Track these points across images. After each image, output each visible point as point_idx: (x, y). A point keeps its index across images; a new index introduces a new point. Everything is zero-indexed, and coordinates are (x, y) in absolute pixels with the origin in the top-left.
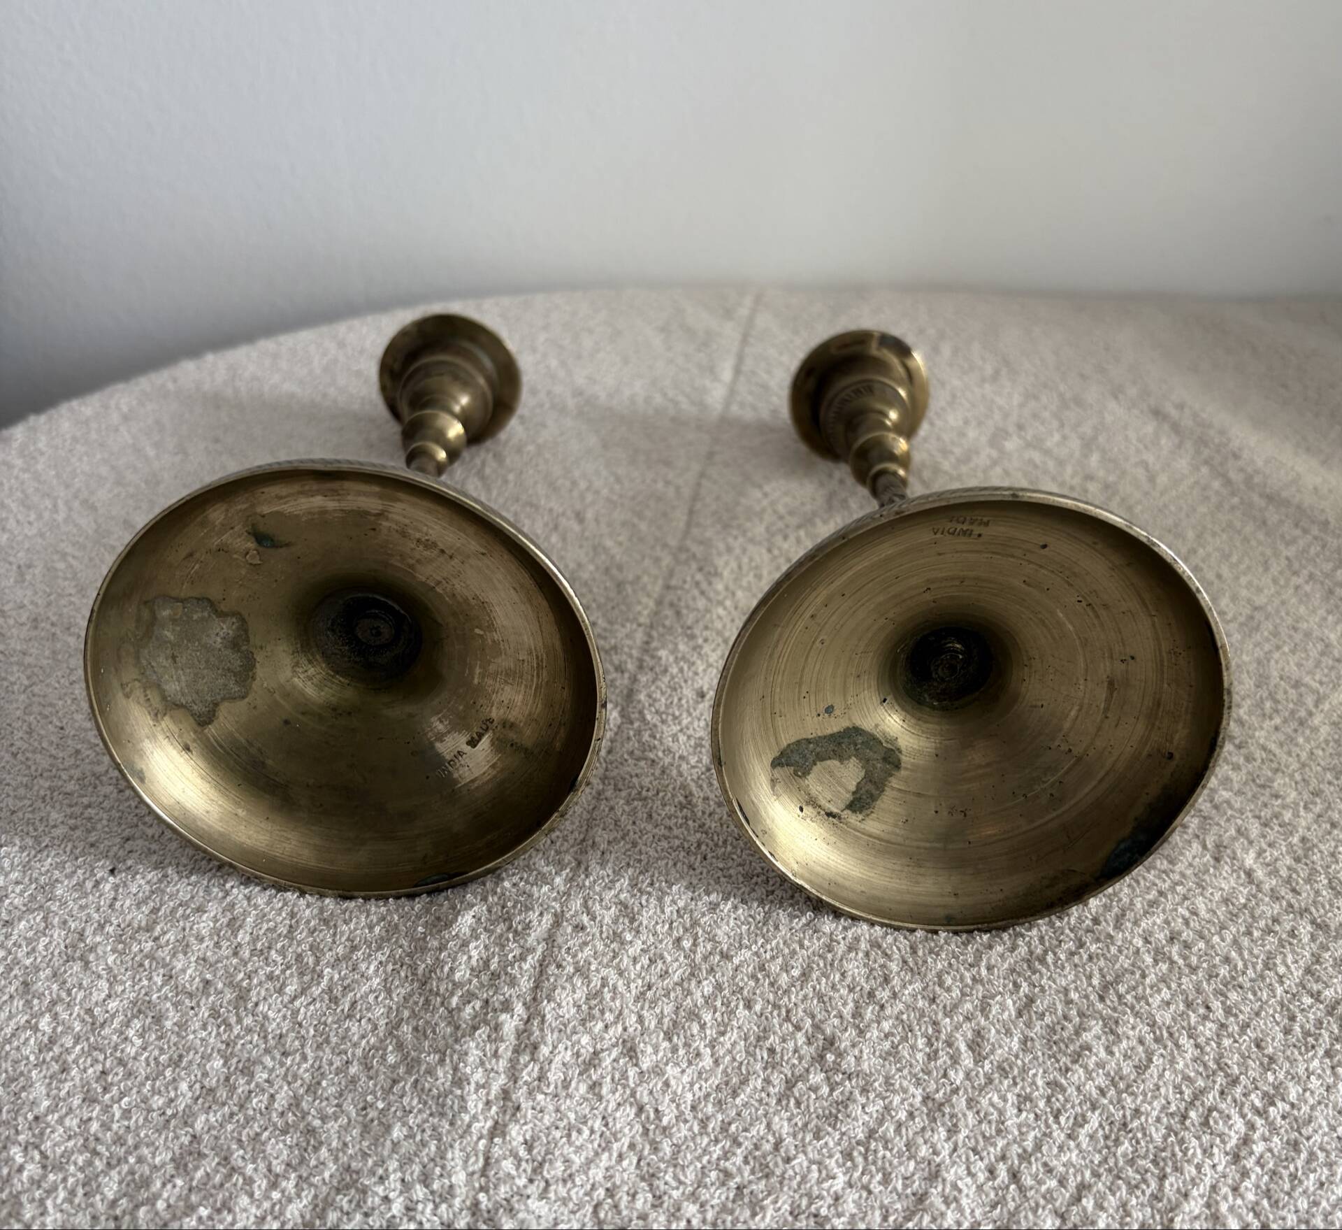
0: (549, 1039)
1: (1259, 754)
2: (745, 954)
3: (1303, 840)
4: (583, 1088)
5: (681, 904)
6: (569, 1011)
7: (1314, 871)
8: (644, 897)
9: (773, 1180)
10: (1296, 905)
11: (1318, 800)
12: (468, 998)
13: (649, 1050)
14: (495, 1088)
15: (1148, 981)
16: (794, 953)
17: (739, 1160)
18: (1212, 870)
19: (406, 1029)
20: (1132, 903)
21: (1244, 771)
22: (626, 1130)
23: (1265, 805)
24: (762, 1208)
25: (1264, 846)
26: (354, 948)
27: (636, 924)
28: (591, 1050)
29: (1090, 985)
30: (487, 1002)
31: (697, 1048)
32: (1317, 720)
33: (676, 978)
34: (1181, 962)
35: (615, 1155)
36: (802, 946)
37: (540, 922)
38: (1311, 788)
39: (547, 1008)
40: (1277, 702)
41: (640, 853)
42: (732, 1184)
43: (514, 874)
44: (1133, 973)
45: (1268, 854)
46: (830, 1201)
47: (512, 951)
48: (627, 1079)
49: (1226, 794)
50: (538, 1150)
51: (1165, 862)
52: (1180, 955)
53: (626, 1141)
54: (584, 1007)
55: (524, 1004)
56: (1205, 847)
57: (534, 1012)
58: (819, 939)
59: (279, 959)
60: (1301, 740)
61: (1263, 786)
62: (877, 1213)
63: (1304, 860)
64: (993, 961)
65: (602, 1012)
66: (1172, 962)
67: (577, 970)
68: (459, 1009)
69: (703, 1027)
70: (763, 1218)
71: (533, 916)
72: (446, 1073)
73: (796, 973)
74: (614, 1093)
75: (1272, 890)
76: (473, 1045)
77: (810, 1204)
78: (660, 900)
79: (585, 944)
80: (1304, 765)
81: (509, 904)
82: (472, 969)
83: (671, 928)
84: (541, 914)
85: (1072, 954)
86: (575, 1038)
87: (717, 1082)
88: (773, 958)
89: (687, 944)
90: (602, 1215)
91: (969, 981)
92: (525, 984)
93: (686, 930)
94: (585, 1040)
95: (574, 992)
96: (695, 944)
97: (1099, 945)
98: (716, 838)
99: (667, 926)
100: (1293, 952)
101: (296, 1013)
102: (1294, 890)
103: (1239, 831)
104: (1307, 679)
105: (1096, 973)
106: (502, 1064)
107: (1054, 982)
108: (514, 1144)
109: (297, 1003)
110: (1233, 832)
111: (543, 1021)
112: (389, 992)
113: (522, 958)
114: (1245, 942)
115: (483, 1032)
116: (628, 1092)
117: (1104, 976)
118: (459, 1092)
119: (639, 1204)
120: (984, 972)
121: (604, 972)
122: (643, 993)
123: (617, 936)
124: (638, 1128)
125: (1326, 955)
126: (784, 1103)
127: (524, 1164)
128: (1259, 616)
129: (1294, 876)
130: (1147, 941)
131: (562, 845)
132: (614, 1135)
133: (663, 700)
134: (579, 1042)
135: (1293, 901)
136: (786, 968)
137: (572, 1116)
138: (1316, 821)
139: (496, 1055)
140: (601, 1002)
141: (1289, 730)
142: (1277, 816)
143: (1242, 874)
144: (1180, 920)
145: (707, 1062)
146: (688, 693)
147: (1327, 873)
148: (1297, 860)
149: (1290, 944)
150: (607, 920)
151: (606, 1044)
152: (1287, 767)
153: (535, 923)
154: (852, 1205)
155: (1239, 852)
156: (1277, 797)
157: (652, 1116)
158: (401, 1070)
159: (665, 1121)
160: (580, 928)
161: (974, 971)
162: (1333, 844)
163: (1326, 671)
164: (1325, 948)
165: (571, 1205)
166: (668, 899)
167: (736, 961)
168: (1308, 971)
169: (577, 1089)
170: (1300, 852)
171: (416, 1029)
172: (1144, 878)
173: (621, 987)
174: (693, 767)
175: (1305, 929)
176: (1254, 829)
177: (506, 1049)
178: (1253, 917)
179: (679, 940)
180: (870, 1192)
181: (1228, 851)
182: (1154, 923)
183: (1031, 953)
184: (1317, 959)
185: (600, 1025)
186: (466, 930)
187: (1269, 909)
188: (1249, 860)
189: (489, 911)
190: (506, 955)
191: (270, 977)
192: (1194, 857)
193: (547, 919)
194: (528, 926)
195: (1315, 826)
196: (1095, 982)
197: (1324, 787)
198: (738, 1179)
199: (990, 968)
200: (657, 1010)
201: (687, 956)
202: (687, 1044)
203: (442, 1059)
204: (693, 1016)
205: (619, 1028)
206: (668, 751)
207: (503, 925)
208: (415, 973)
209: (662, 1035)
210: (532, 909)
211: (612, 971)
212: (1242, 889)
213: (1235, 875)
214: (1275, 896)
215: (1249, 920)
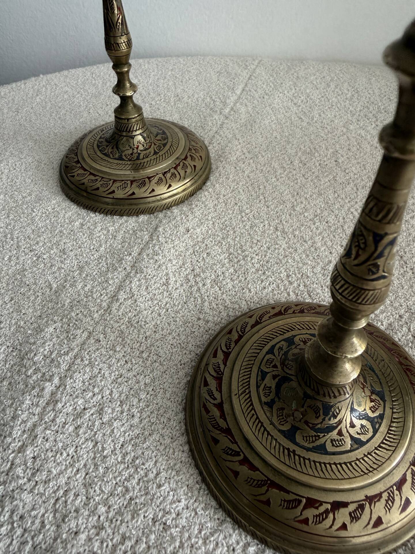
0: (64, 400)
4: (71, 429)
5: (148, 334)
6: (79, 384)
8: (132, 329)
9: (149, 497)
12: (37, 371)
13: (110, 411)
14: (29, 424)
17: (134, 482)
18: (410, 345)
22: (85, 456)
24: (138, 515)
27: (124, 342)
28: (83, 407)
30: (44, 374)
31: (133, 413)
33: (135, 373)
35: (75, 470)
37: (81, 336)
39: (69, 381)
41: (137, 306)
42: (128, 497)
46: (174, 515)
47: (64, 349)
48: (94, 426)
50: (38, 462)
53: (82, 463)
54: (87, 383)
55: (60, 378)
56: (409, 330)
57: (62, 384)
62: (197, 527)
65: (94, 387)
67: (90, 363)
68: (30, 377)
69: (140, 400)
70: (137, 521)
71: (79, 332)
72: (10, 412)
74: (85, 434)
76: (28, 398)
77: (163, 516)
79: (98, 349)
81: (71, 325)
82: (45, 356)
83: (140, 346)
84: (83, 332)
86: (76, 400)
87: (138, 433)
89: (145, 355)
90: (57, 506)
92: (64, 367)
93: (147, 348)
94: (81, 402)
95: (84, 375)
96: (149, 356)
98: (175, 302)
99: (138, 345)
106: (38, 410)
108: (28, 457)
111: (65, 389)
112: (6, 361)
113: (67, 354)
115: (34, 392)
116: (93, 433)
118: (12, 424)
119: (77, 502)
121: (101, 366)
122: (117, 379)
123: (113, 348)
124: (92, 455)
126: (167, 450)
127: (28, 470)
131: (104, 297)
132: (78, 458)
133: (169, 232)
134: (77, 403)
137: (60, 445)
139: (37, 405)
140: (95, 382)
145: (136, 420)
146: (182, 229)
150: (112, 338)
151: (91, 405)
153: (79, 336)
154: (184, 520)
157: (100, 449)
159: (106, 452)
160: (98, 341)
165: (44, 498)
166: (142, 331)
169: (68, 429)
171: (10, 384)
173: (107, 375)
174: (174, 265)
177: (42, 402)
179: (142, 352)
180: (196, 513)
185: (91, 394)
186: (48, 336)
189: (62, 327)
190: (60, 351)
192: (403, 336)
193: (86, 334)
194: (75, 337)
198: (131, 494)
200: (120, 389)
201: (143, 362)
202: (129, 410)
203: (12, 404)
204: (136, 394)
205: (100, 397)
206: (164, 256)
207: (65, 335)
208: (20, 355)
209: (119, 403)
210: (80, 328)
211: (106, 366)
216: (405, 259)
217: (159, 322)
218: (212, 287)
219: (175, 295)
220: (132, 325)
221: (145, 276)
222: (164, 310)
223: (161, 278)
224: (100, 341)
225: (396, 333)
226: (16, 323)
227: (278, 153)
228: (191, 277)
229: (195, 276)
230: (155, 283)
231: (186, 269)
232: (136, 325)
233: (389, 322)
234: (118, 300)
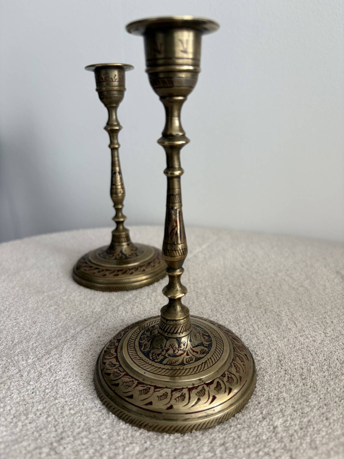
3: (309, 421)
7: (305, 435)
10: (288, 447)
11: (325, 408)
23: (300, 403)
25: (289, 419)
45: (289, 422)
49: (285, 395)
63: (304, 429)
66: (215, 454)
75: (282, 438)
102: (291, 441)
103: (281, 410)
110: (279, 410)
129: (295, 435)
130: (211, 443)
135: (288, 445)
142: (302, 409)
143: (272, 428)
147: (311, 437)
148: (301, 428)
152: (320, 391)
155: (275, 418)
156: (307, 401)
162: (322, 426)
170: (304, 426)
176: (289, 411)
178: (265, 446)
181: (270, 417)
188: (278, 423)
195: (318, 417)
197: (332, 404)
212: (267, 433)
213: (268, 427)
214: (281, 441)
215: (262, 446)
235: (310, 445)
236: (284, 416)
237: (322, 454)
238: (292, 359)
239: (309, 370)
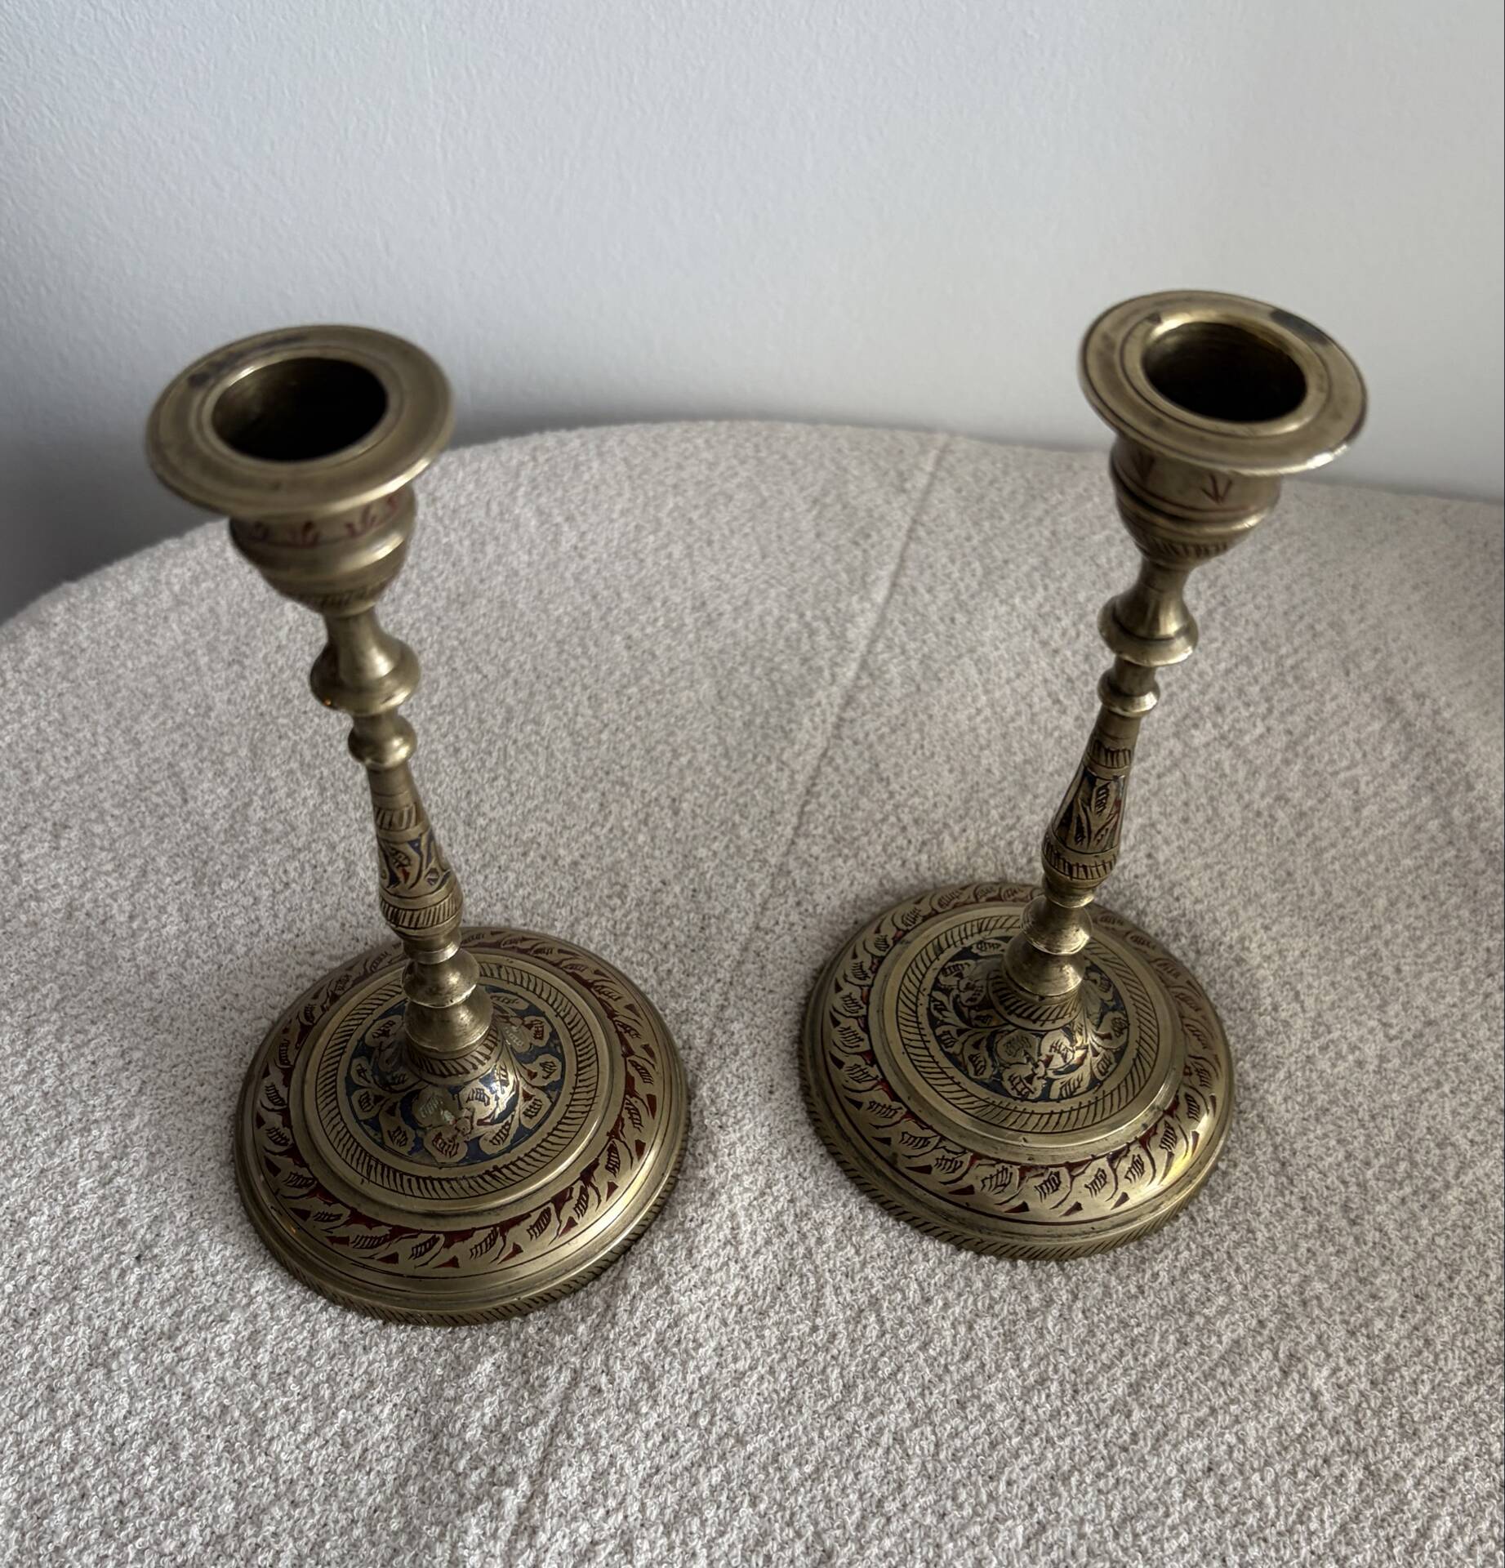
0: (548, 1525)
1: (1372, 1236)
2: (762, 1439)
3: (1388, 1358)
6: (572, 1492)
7: (1386, 1402)
8: (668, 1359)
10: (1355, 1444)
11: (1419, 1308)
12: (476, 1462)
13: (646, 1546)
15: (1169, 1521)
16: (811, 1443)
18: (1275, 1389)
19: (412, 1489)
20: (1177, 1421)
21: (1350, 1256)
23: (1359, 1308)
25: (1342, 1362)
26: (371, 1384)
27: (654, 1392)
28: (589, 1540)
29: (1109, 1517)
30: (494, 1469)
31: (693, 1548)
32: (1450, 1197)
33: (686, 1462)
34: (1210, 1501)
36: (821, 1436)
37: (557, 1379)
38: (1417, 1289)
39: (552, 1486)
40: (1414, 1164)
41: (673, 1303)
43: (540, 1318)
44: (1156, 1509)
45: (1343, 1373)
47: (525, 1412)
51: (1227, 1371)
52: (1213, 1492)
54: (589, 1488)
55: (530, 1477)
57: (537, 1492)
58: (840, 1428)
59: (297, 1389)
60: (1425, 1222)
61: (1362, 1281)
63: (1380, 1386)
64: (1014, 1476)
65: (605, 1496)
66: (1201, 1501)
67: (587, 1442)
68: (466, 1476)
69: (703, 1523)
71: (551, 1371)
72: (444, 1551)
73: (808, 1469)
75: (1335, 1419)
76: (474, 1521)
78: (684, 1364)
79: (600, 1411)
80: (1420, 1256)
81: (530, 1354)
82: (484, 1428)
83: (690, 1400)
84: (560, 1370)
85: (1099, 1476)
86: (574, 1526)
88: (789, 1446)
89: (703, 1422)
91: (984, 1498)
92: (533, 1454)
93: (705, 1403)
94: (584, 1528)
95: (580, 1470)
96: (711, 1423)
97: (1132, 1469)
98: (755, 1287)
99: (686, 1397)
100: (1334, 1504)
101: (307, 1456)
102: (1358, 1423)
103: (1319, 1338)
104: (1458, 1138)
105: (1118, 1505)
106: (499, 1548)
107: (1072, 1509)
109: (310, 1446)
110: (1313, 1339)
111: (545, 1502)
112: (400, 1441)
113: (533, 1422)
114: (1286, 1484)
115: (485, 1507)
117: (1125, 1509)
120: (1002, 1487)
121: (614, 1448)
122: (650, 1477)
123: (632, 1406)
125: (1368, 1513)
128: (1429, 1035)
129: (1364, 1405)
130: (1182, 1470)
133: (727, 1095)
134: (577, 1531)
135: (1353, 1438)
136: (799, 1462)
138: (1409, 1337)
139: (494, 1536)
140: (606, 1484)
141: (1416, 1207)
142: (1367, 1323)
143: (1308, 1396)
144: (1224, 1447)
147: (1401, 1406)
148: (1373, 1383)
149: (1334, 1493)
150: (626, 1383)
151: (605, 1534)
152: (1399, 1257)
153: (552, 1380)
155: (1311, 1367)
156: (1374, 1297)
158: (403, 1540)
160: (597, 1390)
161: (992, 1486)
162: (1419, 1368)
163: (1484, 1124)
164: (1368, 1503)
166: (692, 1364)
167: (750, 1448)
168: (1343, 1528)
170: (1380, 1374)
171: (422, 1490)
172: (1199, 1390)
173: (628, 1469)
174: (746, 1190)
175: (1355, 1474)
177: (505, 1532)
178: (1304, 1452)
179: (696, 1414)
181: (1300, 1366)
182: (1195, 1450)
183: (1058, 1468)
184: (1356, 1517)
185: (602, 1511)
186: (483, 1381)
187: (1326, 1445)
188: (1319, 1380)
189: (510, 1359)
190: (519, 1416)
191: (286, 1409)
192: (1261, 1369)
193: (566, 1376)
194: (544, 1383)
195: (1406, 1342)
196: (1115, 1514)
197: (1432, 1289)
199: (1009, 1483)
200: (661, 1499)
201: (700, 1437)
202: (684, 1543)
203: (442, 1534)
204: (696, 1509)
205: (621, 1516)
206: (721, 1168)
207: (520, 1379)
208: (427, 1424)
209: (661, 1528)
210: (551, 1362)
211: (622, 1448)
212: (1301, 1416)
213: (1299, 1397)
214: (1335, 1431)
215: (1299, 1456)
216: (1290, 1170)
217: (725, 1343)
218: (839, 1246)
219: (756, 1270)
220: (666, 1350)
221: (682, 1223)
222: (734, 1310)
223: (720, 1227)
224: (600, 1391)
225: (1248, 1362)
226: (402, 1350)
227: (996, 823)
228: (788, 1219)
229: (796, 1216)
230: (707, 1239)
231: (776, 1199)
232: (675, 1350)
233: (1235, 1336)
234: (626, 1287)
235: (1401, 1426)
236: (1329, 1356)
237: (1430, 1448)
238: (1312, 1152)
239: (1363, 1186)
